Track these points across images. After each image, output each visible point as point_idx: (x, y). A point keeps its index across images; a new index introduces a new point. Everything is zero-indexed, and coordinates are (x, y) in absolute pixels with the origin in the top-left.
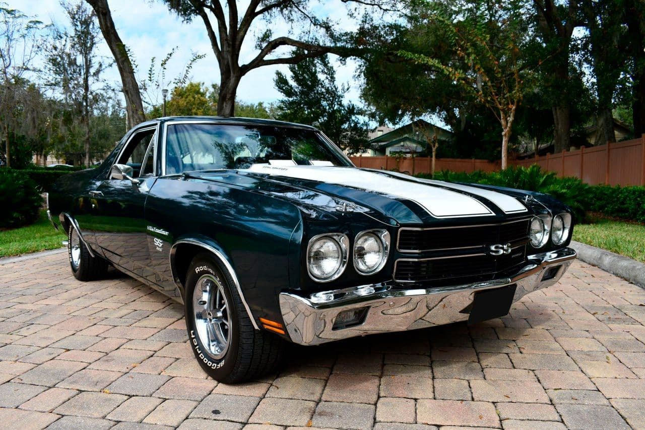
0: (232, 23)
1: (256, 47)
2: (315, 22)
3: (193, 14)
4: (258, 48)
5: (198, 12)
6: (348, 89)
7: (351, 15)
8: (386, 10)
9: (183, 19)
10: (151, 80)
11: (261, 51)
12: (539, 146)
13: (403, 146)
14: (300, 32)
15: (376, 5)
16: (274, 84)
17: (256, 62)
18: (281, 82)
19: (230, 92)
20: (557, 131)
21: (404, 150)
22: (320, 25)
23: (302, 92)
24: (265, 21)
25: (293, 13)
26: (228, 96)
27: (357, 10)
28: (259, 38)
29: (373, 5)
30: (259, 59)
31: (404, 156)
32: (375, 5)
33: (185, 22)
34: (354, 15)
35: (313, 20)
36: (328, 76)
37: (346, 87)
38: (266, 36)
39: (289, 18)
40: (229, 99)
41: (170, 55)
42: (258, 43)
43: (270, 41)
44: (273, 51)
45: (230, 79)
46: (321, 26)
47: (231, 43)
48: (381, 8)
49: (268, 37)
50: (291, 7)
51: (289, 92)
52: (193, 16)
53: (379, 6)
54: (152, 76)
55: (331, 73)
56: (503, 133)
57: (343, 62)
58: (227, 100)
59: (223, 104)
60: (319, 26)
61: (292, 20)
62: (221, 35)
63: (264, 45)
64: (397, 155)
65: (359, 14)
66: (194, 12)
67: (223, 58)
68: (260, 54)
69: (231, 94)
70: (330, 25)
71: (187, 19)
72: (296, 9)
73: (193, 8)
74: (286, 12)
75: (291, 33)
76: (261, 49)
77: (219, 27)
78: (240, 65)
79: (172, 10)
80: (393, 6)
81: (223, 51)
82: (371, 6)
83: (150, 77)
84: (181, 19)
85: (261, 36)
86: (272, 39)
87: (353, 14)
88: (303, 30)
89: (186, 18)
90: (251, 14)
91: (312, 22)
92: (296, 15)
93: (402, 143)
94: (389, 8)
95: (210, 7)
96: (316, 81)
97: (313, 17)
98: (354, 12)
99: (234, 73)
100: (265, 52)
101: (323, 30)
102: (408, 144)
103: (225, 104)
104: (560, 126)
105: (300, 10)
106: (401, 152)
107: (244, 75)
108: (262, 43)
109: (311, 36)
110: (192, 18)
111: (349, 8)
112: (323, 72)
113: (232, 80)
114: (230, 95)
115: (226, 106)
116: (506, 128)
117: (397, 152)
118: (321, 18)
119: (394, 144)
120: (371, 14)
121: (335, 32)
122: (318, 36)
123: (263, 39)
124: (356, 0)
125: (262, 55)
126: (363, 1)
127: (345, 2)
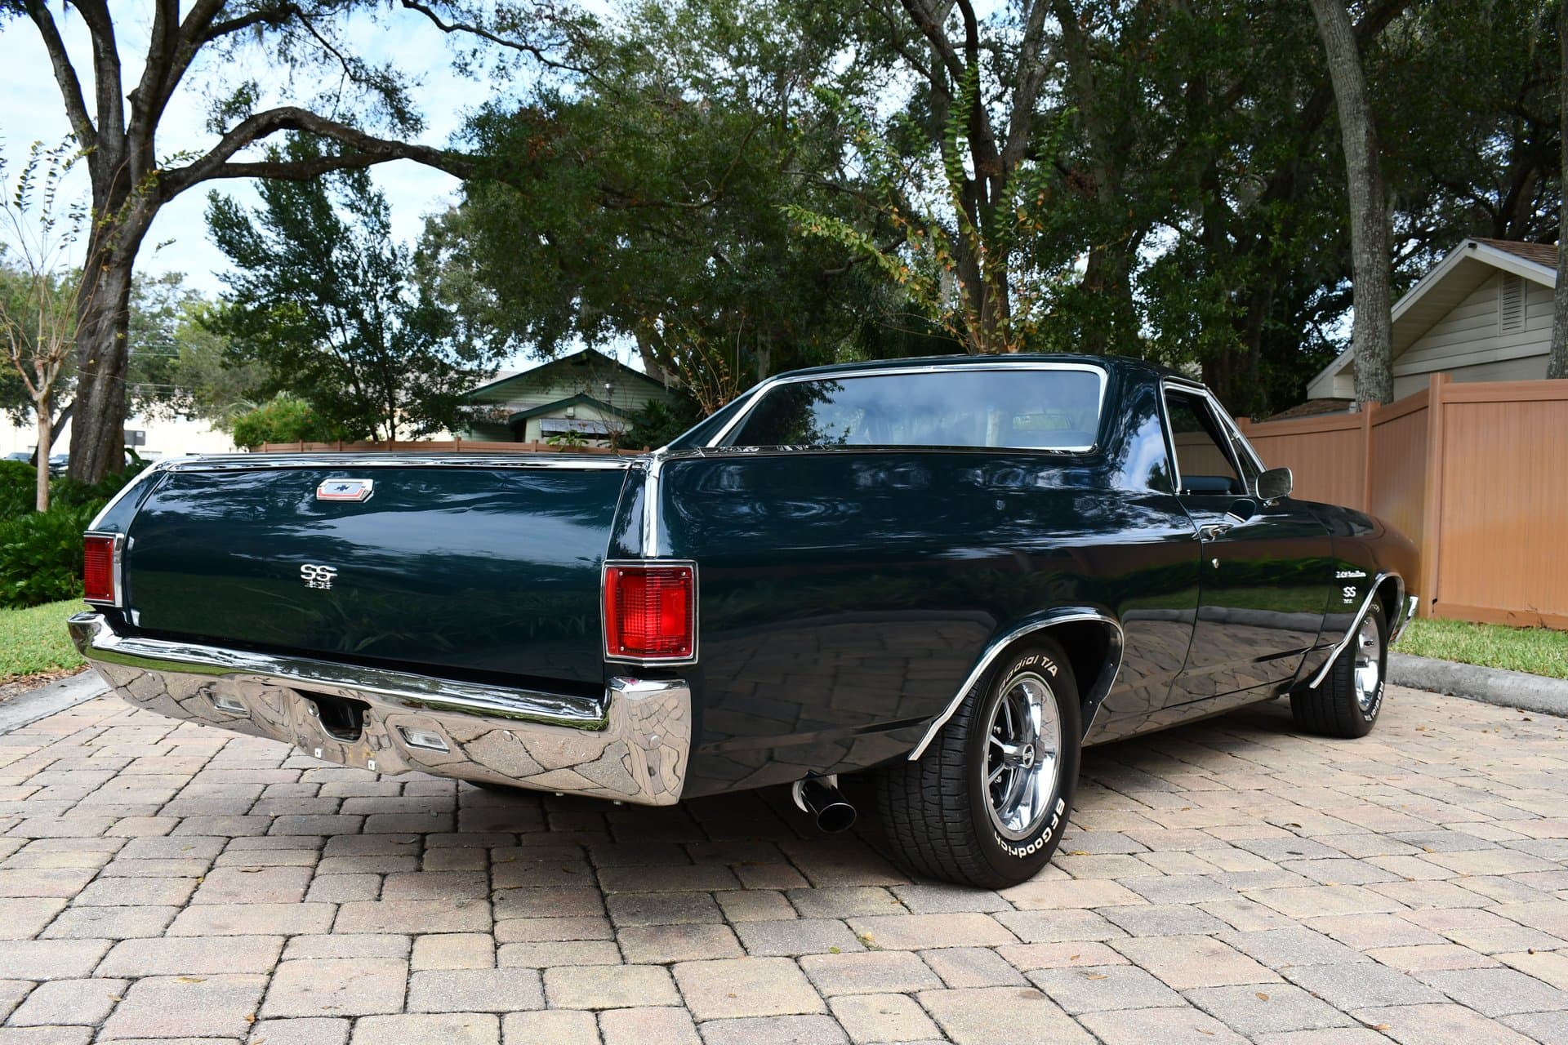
0: (156, 54)
1: (208, 125)
2: (356, 72)
4: (214, 128)
5: (23, 4)
7: (463, 68)
8: (552, 65)
10: (18, 205)
11: (220, 138)
13: (573, 418)
15: (532, 49)
16: (206, 227)
17: (207, 168)
22: (367, 81)
25: (296, 40)
26: (116, 256)
27: (478, 54)
28: (218, 102)
29: (521, 48)
30: (216, 160)
31: (584, 444)
32: (526, 47)
34: (469, 68)
35: (351, 67)
36: (369, 220)
38: (243, 97)
39: (284, 53)
42: (214, 115)
43: (253, 113)
44: (253, 142)
45: (128, 208)
46: (371, 85)
47: (145, 108)
48: (540, 58)
49: (248, 102)
50: (292, 24)
51: (247, 254)
53: (536, 53)
54: (27, 192)
58: (110, 266)
60: (364, 85)
61: (293, 60)
63: (233, 123)
64: (563, 441)
65: (481, 66)
67: (106, 147)
68: (219, 147)
69: (125, 250)
70: (398, 84)
72: (306, 32)
74: (272, 36)
75: (288, 94)
76: (222, 133)
78: (161, 168)
80: (572, 56)
82: (517, 51)
83: (19, 197)
85: (228, 96)
86: (258, 108)
87: (466, 65)
88: (322, 89)
91: (347, 70)
92: (304, 46)
93: (570, 411)
94: (561, 62)
96: (335, 234)
97: (351, 59)
98: (469, 59)
100: (234, 141)
101: (375, 96)
102: (584, 413)
103: (104, 277)
105: (316, 35)
106: (573, 433)
107: (169, 199)
108: (226, 118)
109: (342, 108)
111: (457, 49)
112: (352, 207)
113: (135, 212)
114: (124, 254)
115: (108, 284)
117: (562, 434)
118: (373, 63)
119: (549, 412)
120: (511, 71)
121: (411, 105)
122: (359, 110)
123: (231, 108)
124: (479, 31)
125: (224, 150)
126: (495, 34)
127: (448, 30)
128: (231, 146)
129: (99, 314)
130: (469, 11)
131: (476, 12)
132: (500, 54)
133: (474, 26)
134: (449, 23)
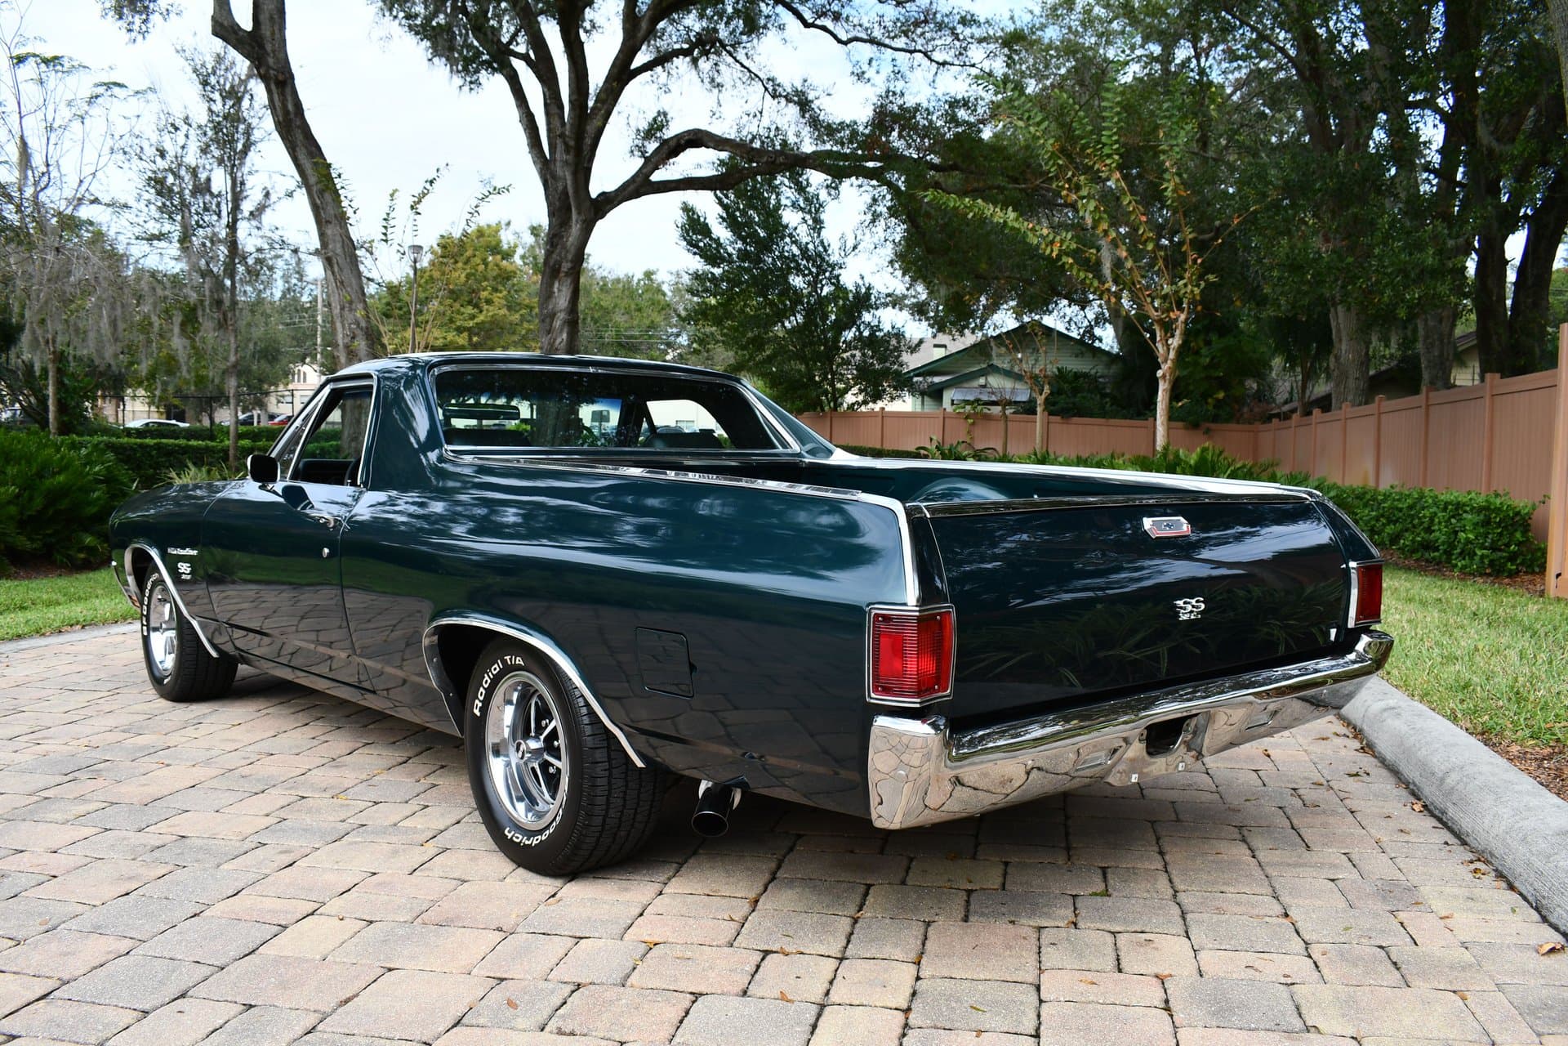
0: (574, 97)
1: (632, 152)
2: (774, 91)
3: (483, 72)
4: (636, 153)
5: (495, 65)
6: (855, 248)
7: (860, 76)
8: (944, 64)
9: (461, 82)
10: (386, 241)
11: (642, 161)
12: (1308, 393)
13: (984, 386)
14: (738, 112)
15: (920, 51)
16: (676, 234)
17: (632, 187)
18: (694, 229)
19: (570, 257)
20: (1337, 358)
21: (985, 398)
22: (786, 97)
23: (744, 255)
24: (655, 86)
25: (722, 67)
26: (566, 266)
27: (874, 63)
28: (638, 130)
29: (911, 52)
30: (638, 179)
31: (985, 411)
32: (915, 51)
33: (466, 88)
34: (866, 76)
35: (770, 86)
36: (808, 217)
37: (850, 244)
38: (655, 128)
39: (713, 80)
40: (567, 274)
41: (431, 182)
42: (636, 142)
43: (665, 137)
44: (671, 161)
45: (570, 227)
46: (789, 100)
47: (572, 143)
48: (932, 60)
49: (660, 128)
50: (718, 54)
51: (712, 254)
52: (483, 75)
53: (925, 54)
54: (390, 230)
55: (813, 209)
56: (1159, 373)
57: (833, 192)
58: (562, 275)
59: (552, 285)
60: (783, 100)
61: (719, 85)
62: (549, 123)
63: (651, 146)
64: (968, 408)
65: (878, 72)
66: (488, 65)
67: (554, 177)
68: (641, 169)
69: (572, 261)
70: (811, 97)
71: (471, 83)
72: (730, 60)
73: (485, 57)
74: (705, 65)
75: (717, 115)
76: (643, 155)
77: (546, 105)
78: (594, 195)
79: (436, 60)
80: (961, 54)
81: (555, 160)
82: (908, 55)
83: (385, 234)
84: (458, 80)
85: (644, 125)
86: (669, 133)
87: (863, 73)
88: (747, 108)
89: (468, 79)
90: (622, 74)
91: (766, 89)
92: (729, 72)
93: (982, 381)
94: (949, 59)
95: (524, 57)
96: (777, 229)
97: (769, 79)
98: (865, 67)
99: (579, 213)
100: (654, 162)
101: (793, 110)
102: (995, 381)
103: (556, 285)
104: (1344, 347)
105: (737, 61)
106: (978, 401)
107: (602, 217)
108: (646, 143)
109: (766, 122)
110: (481, 80)
111: (854, 60)
112: (794, 205)
113: (575, 229)
114: (569, 265)
115: (559, 290)
116: (1166, 361)
117: (967, 402)
118: (789, 80)
119: (962, 382)
120: (908, 73)
121: (823, 113)
122: (782, 123)
123: (649, 134)
124: (872, 41)
125: (644, 171)
126: (887, 41)
127: (845, 43)
128: (650, 166)
129: (553, 316)
130: (860, 25)
131: (867, 25)
132: (893, 60)
133: (865, 37)
134: (844, 38)
